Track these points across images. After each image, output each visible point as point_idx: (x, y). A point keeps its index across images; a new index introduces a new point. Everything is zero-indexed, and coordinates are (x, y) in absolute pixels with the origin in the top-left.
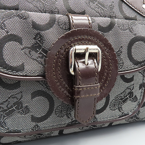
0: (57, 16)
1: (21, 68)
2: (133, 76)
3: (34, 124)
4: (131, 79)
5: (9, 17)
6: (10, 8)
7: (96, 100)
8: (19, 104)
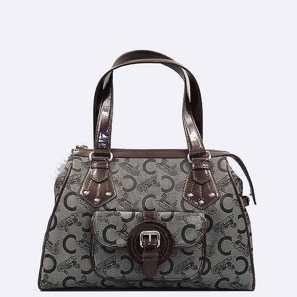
0: (137, 213)
1: (115, 242)
2: (193, 251)
3: (122, 275)
4: (192, 253)
5: (110, 215)
6: (111, 210)
7: (157, 264)
8: (114, 262)
